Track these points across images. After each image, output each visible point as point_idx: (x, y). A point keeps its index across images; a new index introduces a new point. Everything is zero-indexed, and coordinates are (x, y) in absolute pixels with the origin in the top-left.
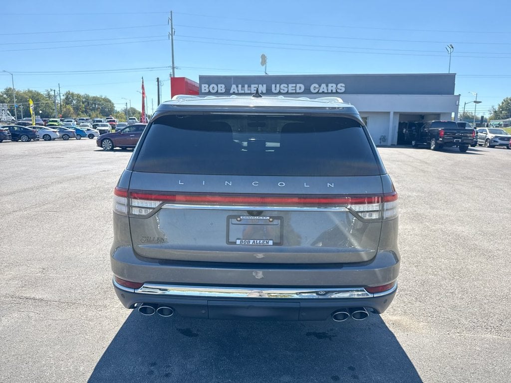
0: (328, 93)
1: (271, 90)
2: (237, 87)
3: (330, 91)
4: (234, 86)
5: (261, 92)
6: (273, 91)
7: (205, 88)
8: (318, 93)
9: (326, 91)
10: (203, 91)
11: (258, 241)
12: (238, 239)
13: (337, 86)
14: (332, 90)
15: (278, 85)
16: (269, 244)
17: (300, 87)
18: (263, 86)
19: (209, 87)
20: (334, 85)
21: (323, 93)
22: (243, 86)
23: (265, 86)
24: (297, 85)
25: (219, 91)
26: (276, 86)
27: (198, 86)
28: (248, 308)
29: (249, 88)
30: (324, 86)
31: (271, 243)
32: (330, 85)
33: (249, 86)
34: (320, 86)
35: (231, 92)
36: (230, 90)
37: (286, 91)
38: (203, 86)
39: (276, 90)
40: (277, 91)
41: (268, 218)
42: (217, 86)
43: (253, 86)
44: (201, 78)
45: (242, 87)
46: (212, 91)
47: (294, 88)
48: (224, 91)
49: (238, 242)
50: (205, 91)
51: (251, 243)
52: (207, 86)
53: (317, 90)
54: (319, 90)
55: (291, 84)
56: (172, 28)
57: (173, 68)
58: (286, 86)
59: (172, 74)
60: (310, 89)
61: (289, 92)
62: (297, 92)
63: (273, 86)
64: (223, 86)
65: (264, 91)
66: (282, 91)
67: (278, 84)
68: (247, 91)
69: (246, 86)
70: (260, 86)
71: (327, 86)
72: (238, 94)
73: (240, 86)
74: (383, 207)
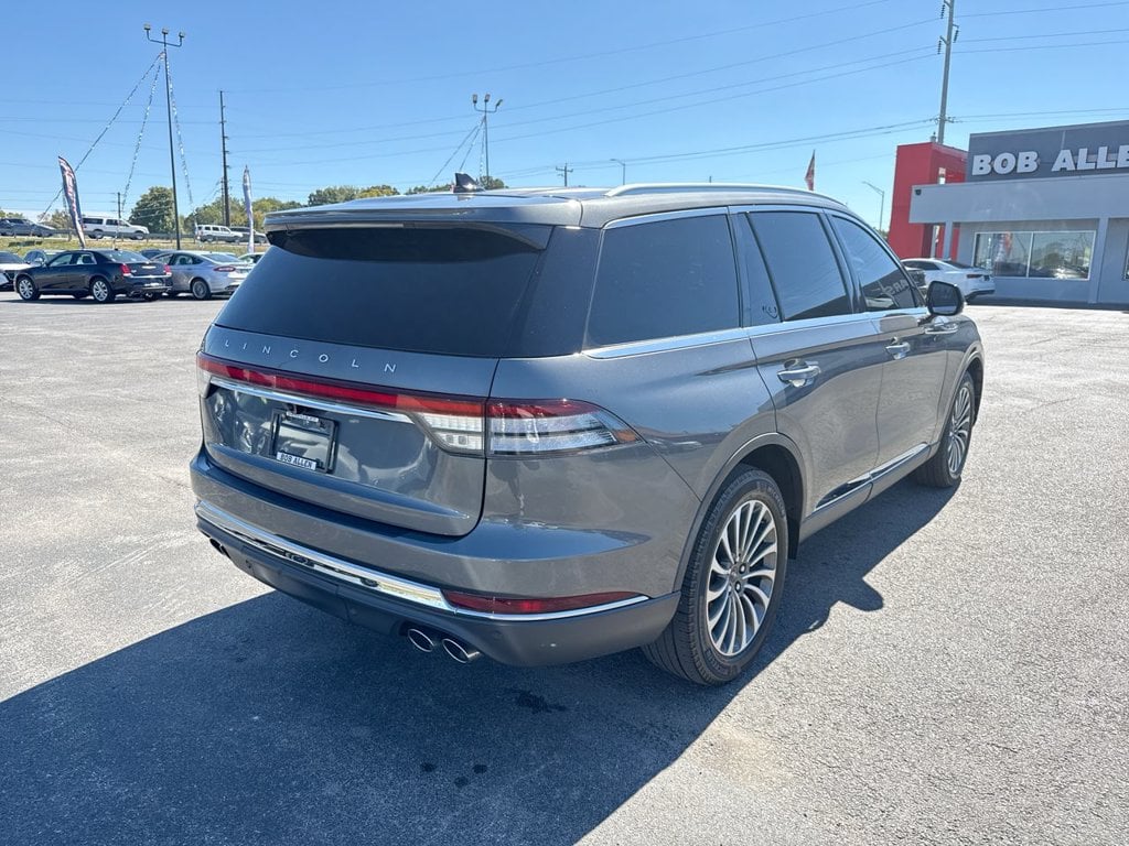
2: (1075, 154)
4: (1065, 154)
7: (981, 165)
10: (976, 171)
11: (301, 460)
16: (311, 467)
19: (993, 160)
22: (1093, 152)
25: (1021, 169)
27: (965, 158)
29: (1113, 155)
31: (314, 466)
33: (1113, 151)
35: (1056, 168)
36: (1053, 163)
38: (977, 159)
41: (317, 420)
42: (1017, 158)
43: (1123, 150)
44: (974, 139)
45: (1088, 154)
46: (999, 169)
48: (1033, 167)
49: (279, 455)
50: (982, 172)
51: (292, 461)
52: (987, 158)
56: (951, 26)
57: (942, 121)
59: (937, 135)
64: (1033, 155)
68: (1102, 164)
69: (1103, 151)
72: (1076, 172)
73: (1083, 152)
74: (486, 426)
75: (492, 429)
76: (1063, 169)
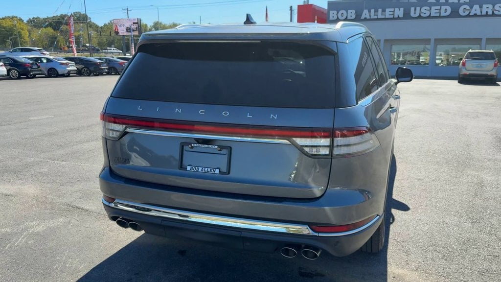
0: (482, 16)
1: (410, 13)
2: (370, 12)
3: (483, 13)
4: (366, 12)
5: (397, 17)
6: (412, 14)
7: (333, 15)
8: (468, 16)
9: (479, 13)
10: (331, 18)
11: (206, 169)
12: (189, 165)
13: (494, 7)
14: (487, 12)
15: (418, 9)
16: (216, 173)
17: (446, 9)
18: (399, 9)
19: (338, 13)
20: (490, 6)
21: (475, 15)
22: (376, 11)
23: (402, 9)
24: (442, 7)
25: (349, 18)
26: (415, 10)
27: (326, 12)
28: (195, 231)
29: (383, 13)
30: (476, 7)
31: (217, 171)
32: (485, 6)
33: (384, 11)
34: (471, 7)
35: (363, 17)
36: (361, 15)
37: (427, 14)
38: (331, 12)
39: (415, 13)
40: (417, 15)
41: (217, 147)
42: (347, 12)
43: (388, 10)
44: (329, 4)
46: (340, 17)
47: (438, 11)
48: (354, 17)
49: (189, 168)
50: (333, 18)
51: (200, 171)
52: (335, 12)
53: (467, 13)
54: (470, 13)
55: (433, 6)
58: (428, 8)
59: (306, 1)
60: (458, 12)
61: (432, 15)
62: (442, 15)
63: (412, 9)
64: (354, 11)
65: (401, 16)
66: (423, 15)
67: (418, 6)
68: (380, 16)
69: (380, 10)
70: (397, 10)
71: (481, 7)
72: (371, 20)
73: (373, 11)
74: (332, 142)
75: (335, 144)
76: (365, 18)
